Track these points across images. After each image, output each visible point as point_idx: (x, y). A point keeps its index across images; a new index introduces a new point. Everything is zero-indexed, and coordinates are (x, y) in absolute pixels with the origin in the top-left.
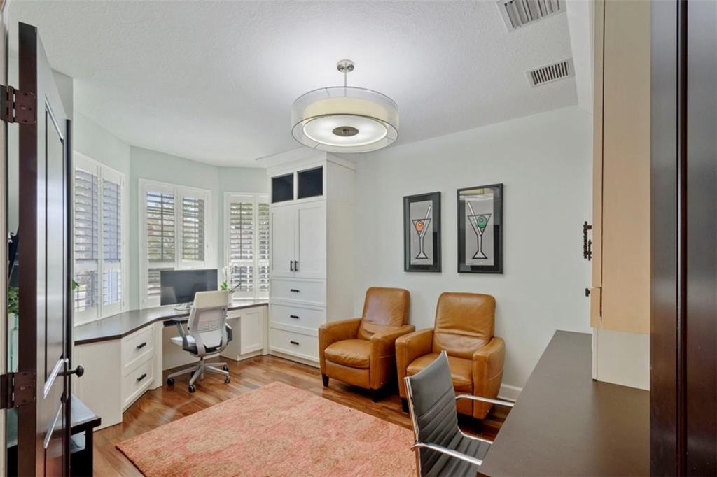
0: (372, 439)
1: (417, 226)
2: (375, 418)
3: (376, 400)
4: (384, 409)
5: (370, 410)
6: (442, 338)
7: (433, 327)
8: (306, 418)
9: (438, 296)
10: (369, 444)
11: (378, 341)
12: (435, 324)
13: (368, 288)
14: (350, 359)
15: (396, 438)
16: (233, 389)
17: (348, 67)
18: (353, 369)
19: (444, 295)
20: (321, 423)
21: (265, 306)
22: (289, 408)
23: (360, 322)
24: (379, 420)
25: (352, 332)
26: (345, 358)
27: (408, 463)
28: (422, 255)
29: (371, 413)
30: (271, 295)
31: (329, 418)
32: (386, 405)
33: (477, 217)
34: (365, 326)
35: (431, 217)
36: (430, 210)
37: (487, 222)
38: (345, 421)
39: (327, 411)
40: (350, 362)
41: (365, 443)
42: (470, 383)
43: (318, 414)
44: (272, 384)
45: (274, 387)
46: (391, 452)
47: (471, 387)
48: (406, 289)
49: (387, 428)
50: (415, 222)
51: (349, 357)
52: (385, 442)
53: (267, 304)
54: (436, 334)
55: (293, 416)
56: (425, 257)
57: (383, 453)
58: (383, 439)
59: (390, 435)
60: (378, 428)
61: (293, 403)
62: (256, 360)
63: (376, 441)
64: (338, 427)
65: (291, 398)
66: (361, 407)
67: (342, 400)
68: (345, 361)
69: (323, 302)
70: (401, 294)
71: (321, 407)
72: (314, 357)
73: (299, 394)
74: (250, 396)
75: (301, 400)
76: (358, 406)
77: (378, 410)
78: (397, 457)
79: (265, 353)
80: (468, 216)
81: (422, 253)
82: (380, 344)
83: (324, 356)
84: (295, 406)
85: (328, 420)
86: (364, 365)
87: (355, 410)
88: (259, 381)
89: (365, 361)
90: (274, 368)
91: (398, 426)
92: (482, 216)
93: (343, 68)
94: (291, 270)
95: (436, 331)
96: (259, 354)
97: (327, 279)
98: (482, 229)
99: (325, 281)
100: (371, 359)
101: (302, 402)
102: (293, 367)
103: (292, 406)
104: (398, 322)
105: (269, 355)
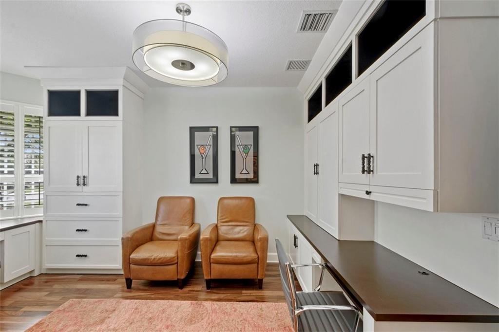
0: (198, 320)
1: (201, 149)
2: (190, 302)
3: (181, 288)
4: (192, 292)
5: (181, 297)
6: (223, 230)
7: (216, 222)
8: (128, 324)
9: (218, 201)
10: (198, 325)
11: (185, 239)
12: (218, 221)
13: (159, 197)
14: (159, 259)
15: (214, 311)
16: (10, 325)
17: (186, 11)
18: (162, 267)
19: (221, 199)
20: (146, 324)
21: (38, 224)
22: (102, 321)
23: (154, 226)
24: (194, 302)
25: (148, 236)
26: (154, 259)
27: (235, 327)
28: (204, 171)
29: (185, 299)
30: (45, 211)
31: (150, 316)
32: (191, 289)
33: (243, 146)
34: (159, 229)
35: (211, 143)
36: (211, 139)
37: (249, 150)
38: (167, 313)
39: (145, 310)
40: (159, 261)
41: (195, 325)
42: (257, 257)
43: (138, 316)
44: (66, 304)
45: (71, 306)
46: (218, 324)
47: (257, 260)
48: (192, 196)
49: (204, 306)
50: (199, 147)
51: (158, 257)
52: (209, 319)
53: (40, 222)
54: (219, 228)
55: (112, 327)
56: (206, 172)
57: (212, 327)
58: (206, 316)
59: (209, 311)
60: (197, 309)
61: (104, 315)
62: (26, 283)
63: (202, 320)
64: (164, 320)
65: (100, 311)
66: (172, 296)
67: (153, 296)
68: (154, 262)
69: (119, 213)
70: (188, 201)
71: (136, 309)
72: (116, 264)
73: (106, 303)
74: (45, 325)
75: (112, 309)
76: (169, 297)
77: (187, 295)
78: (224, 325)
79: (36, 274)
80: (237, 145)
81: (204, 169)
82: (187, 241)
83: (127, 262)
84: (109, 317)
85: (151, 318)
86: (174, 261)
87: (170, 301)
88: (45, 305)
89: (174, 257)
90: (56, 287)
91: (211, 302)
92: (246, 145)
93: (181, 11)
94: (78, 184)
95: (219, 225)
96: (29, 276)
97: (123, 192)
98: (246, 154)
99: (121, 194)
100: (180, 255)
101: (114, 310)
102: (80, 280)
103: (105, 318)
104: (188, 223)
105: (41, 274)
